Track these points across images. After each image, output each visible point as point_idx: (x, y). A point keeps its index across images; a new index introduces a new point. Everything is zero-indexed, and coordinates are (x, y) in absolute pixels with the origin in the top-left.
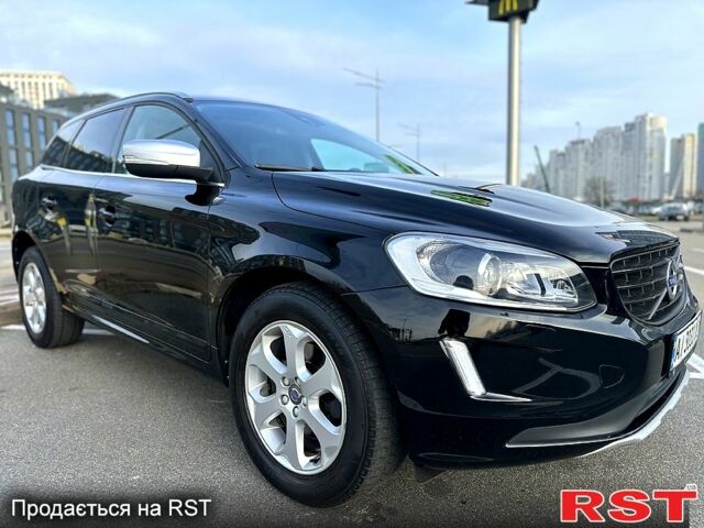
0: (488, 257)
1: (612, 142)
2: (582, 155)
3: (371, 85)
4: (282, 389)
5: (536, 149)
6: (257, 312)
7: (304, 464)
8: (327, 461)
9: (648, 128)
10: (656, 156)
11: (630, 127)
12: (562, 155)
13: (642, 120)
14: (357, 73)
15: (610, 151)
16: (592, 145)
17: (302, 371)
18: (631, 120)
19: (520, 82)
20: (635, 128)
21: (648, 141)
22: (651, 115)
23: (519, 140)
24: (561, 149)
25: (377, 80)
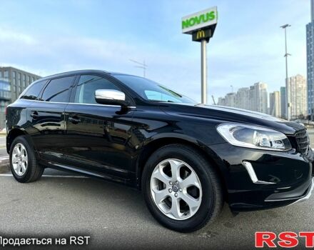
0: (255, 132)
1: (245, 95)
2: (232, 100)
3: (142, 67)
4: (169, 187)
5: (212, 96)
6: (158, 156)
7: (180, 216)
8: (192, 213)
9: (260, 88)
10: (264, 100)
11: (252, 88)
12: (224, 99)
13: (257, 85)
14: (135, 62)
15: (244, 98)
16: (237, 95)
17: (179, 179)
18: (253, 85)
19: (207, 68)
20: (254, 89)
21: (260, 94)
22: (260, 83)
23: (207, 93)
24: (223, 97)
25: (144, 65)
